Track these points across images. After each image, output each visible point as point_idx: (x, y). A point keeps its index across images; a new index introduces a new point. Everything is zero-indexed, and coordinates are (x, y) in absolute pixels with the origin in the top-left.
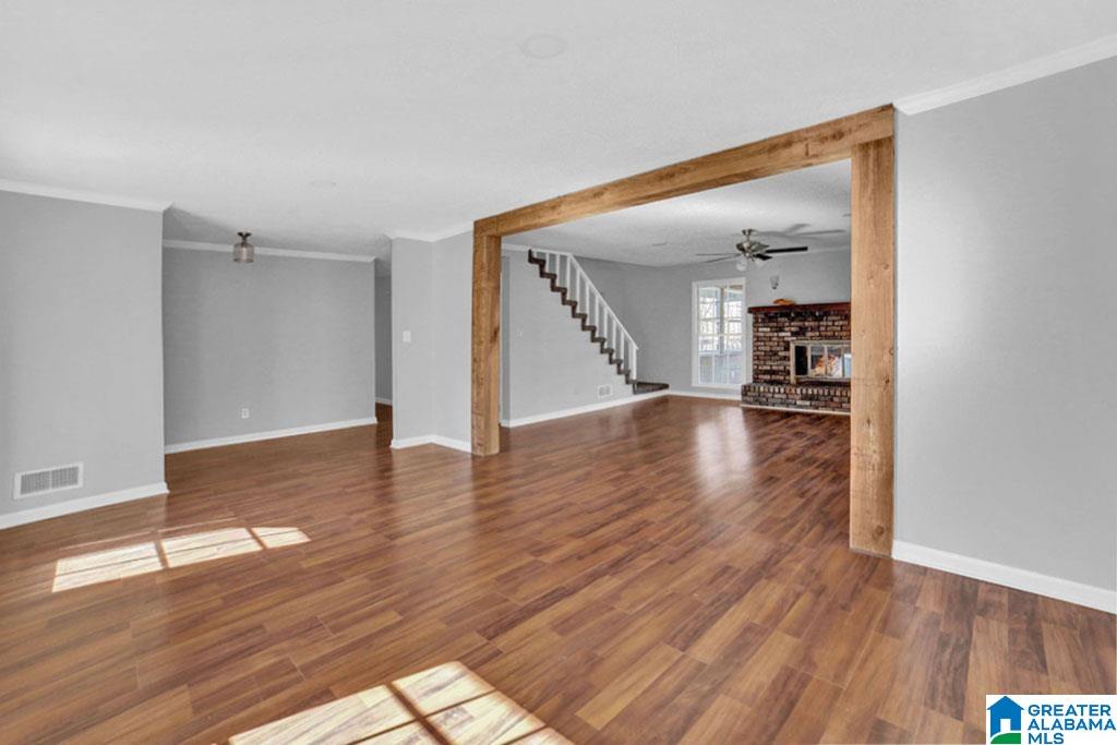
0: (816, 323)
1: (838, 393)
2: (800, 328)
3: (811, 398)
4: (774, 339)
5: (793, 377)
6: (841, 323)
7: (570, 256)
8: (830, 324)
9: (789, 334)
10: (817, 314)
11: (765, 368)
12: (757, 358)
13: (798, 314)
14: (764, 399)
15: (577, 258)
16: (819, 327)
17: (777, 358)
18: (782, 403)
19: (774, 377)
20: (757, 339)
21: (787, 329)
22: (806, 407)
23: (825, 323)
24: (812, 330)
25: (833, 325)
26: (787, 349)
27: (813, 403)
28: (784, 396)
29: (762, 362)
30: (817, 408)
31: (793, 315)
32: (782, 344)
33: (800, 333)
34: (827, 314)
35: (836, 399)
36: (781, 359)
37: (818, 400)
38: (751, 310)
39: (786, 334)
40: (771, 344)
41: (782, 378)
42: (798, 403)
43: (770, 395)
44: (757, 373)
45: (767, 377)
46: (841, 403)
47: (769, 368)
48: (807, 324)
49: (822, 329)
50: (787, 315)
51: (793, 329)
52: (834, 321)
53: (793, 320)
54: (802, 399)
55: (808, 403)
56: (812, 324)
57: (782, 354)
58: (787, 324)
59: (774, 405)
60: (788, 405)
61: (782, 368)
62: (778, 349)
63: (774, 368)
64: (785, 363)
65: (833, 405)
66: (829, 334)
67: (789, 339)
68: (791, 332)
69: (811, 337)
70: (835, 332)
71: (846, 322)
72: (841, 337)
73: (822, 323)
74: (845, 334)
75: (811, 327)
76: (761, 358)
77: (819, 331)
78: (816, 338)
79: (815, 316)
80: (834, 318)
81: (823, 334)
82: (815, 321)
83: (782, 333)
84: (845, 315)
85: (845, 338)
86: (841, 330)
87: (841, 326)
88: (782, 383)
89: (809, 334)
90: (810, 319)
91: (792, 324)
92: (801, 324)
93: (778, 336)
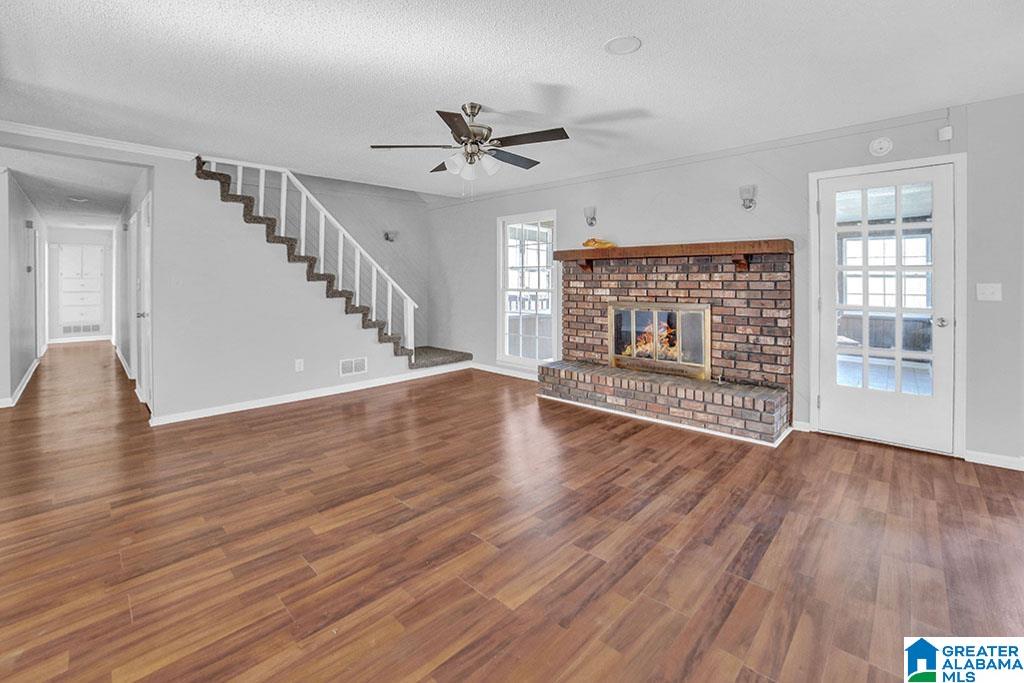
0: (643, 277)
1: (664, 391)
2: (622, 283)
3: (627, 394)
4: (589, 299)
5: (611, 355)
6: (676, 277)
7: (286, 173)
8: (662, 277)
9: (608, 291)
11: (577, 340)
12: (567, 325)
14: (566, 389)
15: (298, 176)
16: (646, 282)
17: (592, 327)
18: (589, 399)
19: (588, 355)
20: (568, 298)
21: (604, 284)
22: (620, 406)
23: (653, 277)
24: (638, 286)
25: (666, 280)
26: (604, 314)
27: (629, 402)
28: (591, 387)
29: (574, 332)
30: (634, 410)
31: (612, 263)
33: (622, 290)
34: (657, 262)
35: (661, 400)
36: (596, 329)
37: (636, 397)
38: (558, 256)
39: (604, 293)
40: (585, 305)
41: (598, 356)
43: (573, 383)
44: (568, 347)
45: (580, 354)
47: (582, 341)
48: (630, 277)
50: (606, 263)
51: (613, 284)
52: (667, 273)
53: (612, 271)
54: (616, 394)
56: (637, 277)
57: (598, 321)
58: (605, 277)
59: (577, 399)
60: (595, 403)
61: (598, 342)
62: (594, 313)
63: (589, 341)
64: (602, 335)
65: (658, 407)
66: (660, 293)
67: (607, 300)
68: (610, 289)
69: (636, 297)
70: (668, 290)
71: (683, 276)
72: (677, 298)
73: (651, 277)
74: (682, 294)
75: (636, 282)
76: (572, 325)
77: (647, 289)
78: (643, 299)
79: (641, 265)
80: (667, 269)
81: (652, 293)
82: (641, 273)
83: (600, 290)
84: (683, 265)
85: (683, 300)
86: (677, 288)
87: (677, 282)
88: (598, 364)
89: (633, 293)
90: (634, 269)
91: (612, 277)
92: (623, 277)
93: (593, 294)
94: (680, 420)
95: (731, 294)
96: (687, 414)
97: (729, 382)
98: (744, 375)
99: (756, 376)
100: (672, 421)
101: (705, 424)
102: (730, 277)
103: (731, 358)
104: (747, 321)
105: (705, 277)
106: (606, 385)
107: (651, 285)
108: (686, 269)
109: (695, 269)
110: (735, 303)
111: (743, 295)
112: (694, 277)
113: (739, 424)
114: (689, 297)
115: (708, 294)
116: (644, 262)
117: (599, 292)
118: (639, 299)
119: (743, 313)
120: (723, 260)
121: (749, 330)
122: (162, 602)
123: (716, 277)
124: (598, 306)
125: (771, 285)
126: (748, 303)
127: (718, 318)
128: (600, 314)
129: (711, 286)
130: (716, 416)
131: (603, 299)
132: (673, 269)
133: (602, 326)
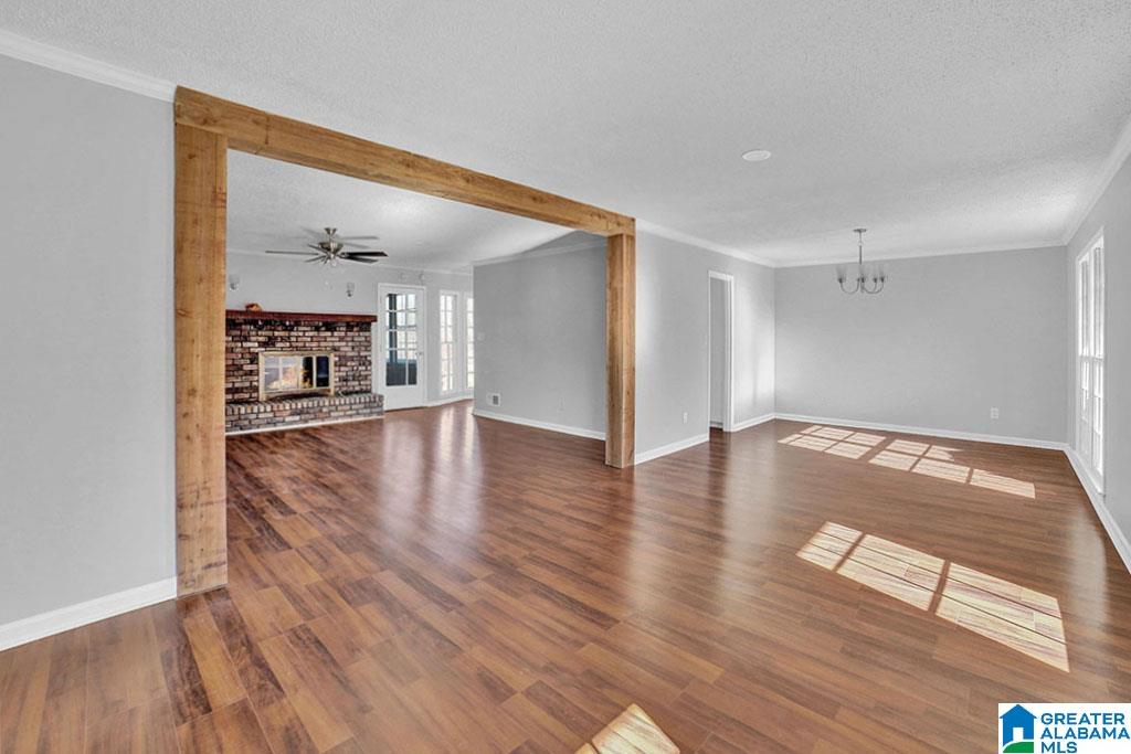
0: (287, 334)
1: (327, 404)
2: (270, 338)
3: (299, 412)
4: (238, 350)
5: (263, 393)
6: (311, 334)
9: (256, 344)
10: (288, 323)
13: (267, 323)
14: (246, 423)
16: (289, 337)
17: (241, 373)
18: (268, 423)
19: (236, 396)
21: (253, 338)
22: (295, 422)
23: (295, 334)
24: (282, 340)
25: (304, 336)
26: (254, 361)
27: (303, 417)
28: (271, 415)
30: (306, 421)
31: (260, 323)
32: (248, 356)
33: (269, 343)
34: (297, 324)
35: (325, 410)
36: (246, 375)
37: (308, 413)
39: (253, 345)
41: (247, 396)
42: (287, 419)
43: (254, 416)
46: (330, 412)
48: (276, 333)
49: (293, 339)
50: (254, 323)
51: (261, 339)
52: (304, 331)
53: (260, 329)
54: (292, 415)
55: (297, 418)
56: (282, 334)
57: (248, 368)
58: (254, 333)
59: (258, 427)
60: (275, 424)
61: (247, 384)
62: (242, 362)
63: (237, 385)
64: (252, 378)
65: (321, 415)
66: (301, 344)
67: (256, 350)
68: (258, 342)
69: (282, 348)
70: (305, 342)
71: (315, 333)
72: (311, 347)
73: (292, 333)
74: (314, 344)
75: (281, 337)
77: (290, 342)
78: (287, 349)
79: (285, 325)
80: (305, 328)
81: (294, 344)
82: (286, 331)
84: (316, 327)
85: (315, 349)
86: (312, 341)
87: (312, 337)
88: (247, 402)
89: (279, 345)
90: (280, 328)
91: (260, 333)
92: (270, 333)
93: (242, 347)
94: (337, 418)
95: (344, 344)
96: (342, 414)
97: (347, 394)
98: (351, 389)
99: (357, 388)
100: (334, 420)
101: (351, 416)
102: (343, 334)
103: (344, 380)
104: (352, 359)
105: (329, 334)
106: (285, 410)
108: (317, 329)
109: (323, 329)
110: (346, 349)
111: (350, 344)
112: (322, 334)
113: (368, 411)
114: (319, 346)
115: (331, 344)
117: (249, 344)
119: (350, 354)
120: (339, 324)
121: (354, 364)
123: (336, 334)
125: (363, 339)
126: (353, 349)
127: (337, 359)
128: (248, 361)
129: (333, 339)
130: (357, 410)
131: (252, 350)
132: (308, 329)
133: (251, 371)
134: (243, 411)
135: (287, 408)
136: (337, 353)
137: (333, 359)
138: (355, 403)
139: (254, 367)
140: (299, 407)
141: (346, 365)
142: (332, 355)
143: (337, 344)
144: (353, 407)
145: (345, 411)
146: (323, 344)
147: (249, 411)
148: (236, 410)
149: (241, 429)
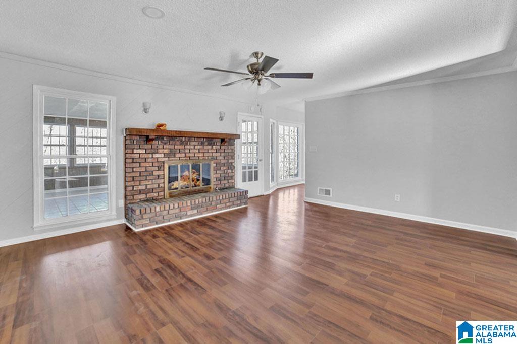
2: (171, 150)
3: (197, 207)
4: (149, 160)
5: (166, 192)
6: (199, 147)
8: (192, 147)
9: (163, 155)
11: (140, 188)
12: (131, 179)
13: (170, 139)
16: (184, 150)
17: (151, 177)
18: (176, 217)
19: (149, 196)
20: (132, 161)
21: (160, 151)
22: (194, 214)
24: (180, 152)
25: (194, 148)
26: (161, 168)
27: (199, 210)
28: (178, 210)
29: (138, 183)
30: (201, 213)
31: (165, 139)
33: (171, 154)
34: (190, 139)
36: (155, 178)
37: (202, 207)
39: (160, 156)
40: (147, 165)
41: (156, 195)
42: (188, 213)
43: (166, 213)
44: (132, 194)
45: (143, 196)
47: (144, 188)
48: (176, 147)
50: (161, 138)
51: (166, 151)
52: (195, 145)
53: (165, 144)
54: (192, 209)
55: (195, 211)
56: (180, 147)
57: (156, 173)
58: (161, 147)
59: (169, 221)
60: (180, 217)
61: (156, 186)
62: (153, 169)
63: (149, 187)
64: (159, 181)
65: (211, 208)
66: (192, 155)
67: (163, 160)
68: (164, 154)
69: (179, 157)
70: (195, 153)
71: (201, 147)
72: (199, 157)
73: (187, 147)
74: (201, 155)
75: (179, 149)
76: (136, 179)
77: (185, 153)
78: (183, 158)
79: (182, 141)
80: (194, 143)
81: (187, 155)
82: (182, 145)
83: (157, 154)
84: (202, 142)
85: (201, 158)
86: (199, 152)
87: (199, 150)
88: (156, 200)
89: (178, 155)
90: (178, 143)
91: (165, 147)
92: (172, 147)
93: (152, 157)
95: (219, 154)
96: (224, 205)
97: (221, 189)
98: (223, 186)
99: (227, 186)
100: (219, 210)
101: (229, 207)
102: (219, 147)
103: (219, 180)
104: (224, 165)
105: (210, 147)
106: (187, 206)
107: (187, 151)
108: (202, 144)
109: (206, 144)
110: (220, 158)
111: (223, 154)
112: (206, 147)
113: (239, 202)
114: (204, 156)
115: (211, 155)
116: (184, 139)
117: (157, 156)
118: (181, 159)
119: (223, 161)
120: (217, 140)
121: (225, 168)
122: (428, 306)
123: (214, 147)
124: (156, 164)
125: (230, 150)
126: (224, 158)
127: (215, 165)
128: (157, 169)
129: (212, 151)
130: (233, 202)
131: (159, 160)
132: (197, 143)
133: (158, 176)
134: (158, 209)
135: (189, 204)
136: (216, 161)
137: (213, 165)
138: (232, 197)
139: (161, 173)
140: (197, 202)
141: (220, 170)
142: (212, 162)
143: (215, 154)
144: (231, 200)
145: (225, 203)
146: (206, 154)
147: (162, 209)
148: (153, 209)
149: (157, 223)
